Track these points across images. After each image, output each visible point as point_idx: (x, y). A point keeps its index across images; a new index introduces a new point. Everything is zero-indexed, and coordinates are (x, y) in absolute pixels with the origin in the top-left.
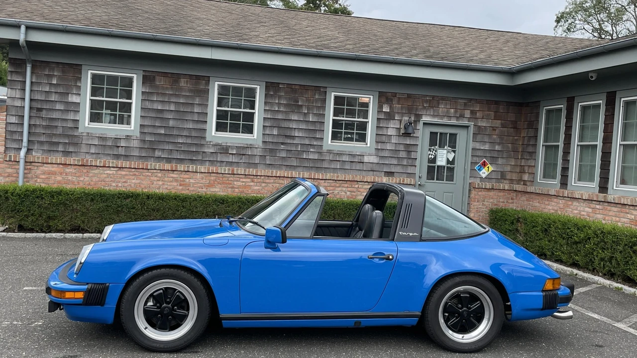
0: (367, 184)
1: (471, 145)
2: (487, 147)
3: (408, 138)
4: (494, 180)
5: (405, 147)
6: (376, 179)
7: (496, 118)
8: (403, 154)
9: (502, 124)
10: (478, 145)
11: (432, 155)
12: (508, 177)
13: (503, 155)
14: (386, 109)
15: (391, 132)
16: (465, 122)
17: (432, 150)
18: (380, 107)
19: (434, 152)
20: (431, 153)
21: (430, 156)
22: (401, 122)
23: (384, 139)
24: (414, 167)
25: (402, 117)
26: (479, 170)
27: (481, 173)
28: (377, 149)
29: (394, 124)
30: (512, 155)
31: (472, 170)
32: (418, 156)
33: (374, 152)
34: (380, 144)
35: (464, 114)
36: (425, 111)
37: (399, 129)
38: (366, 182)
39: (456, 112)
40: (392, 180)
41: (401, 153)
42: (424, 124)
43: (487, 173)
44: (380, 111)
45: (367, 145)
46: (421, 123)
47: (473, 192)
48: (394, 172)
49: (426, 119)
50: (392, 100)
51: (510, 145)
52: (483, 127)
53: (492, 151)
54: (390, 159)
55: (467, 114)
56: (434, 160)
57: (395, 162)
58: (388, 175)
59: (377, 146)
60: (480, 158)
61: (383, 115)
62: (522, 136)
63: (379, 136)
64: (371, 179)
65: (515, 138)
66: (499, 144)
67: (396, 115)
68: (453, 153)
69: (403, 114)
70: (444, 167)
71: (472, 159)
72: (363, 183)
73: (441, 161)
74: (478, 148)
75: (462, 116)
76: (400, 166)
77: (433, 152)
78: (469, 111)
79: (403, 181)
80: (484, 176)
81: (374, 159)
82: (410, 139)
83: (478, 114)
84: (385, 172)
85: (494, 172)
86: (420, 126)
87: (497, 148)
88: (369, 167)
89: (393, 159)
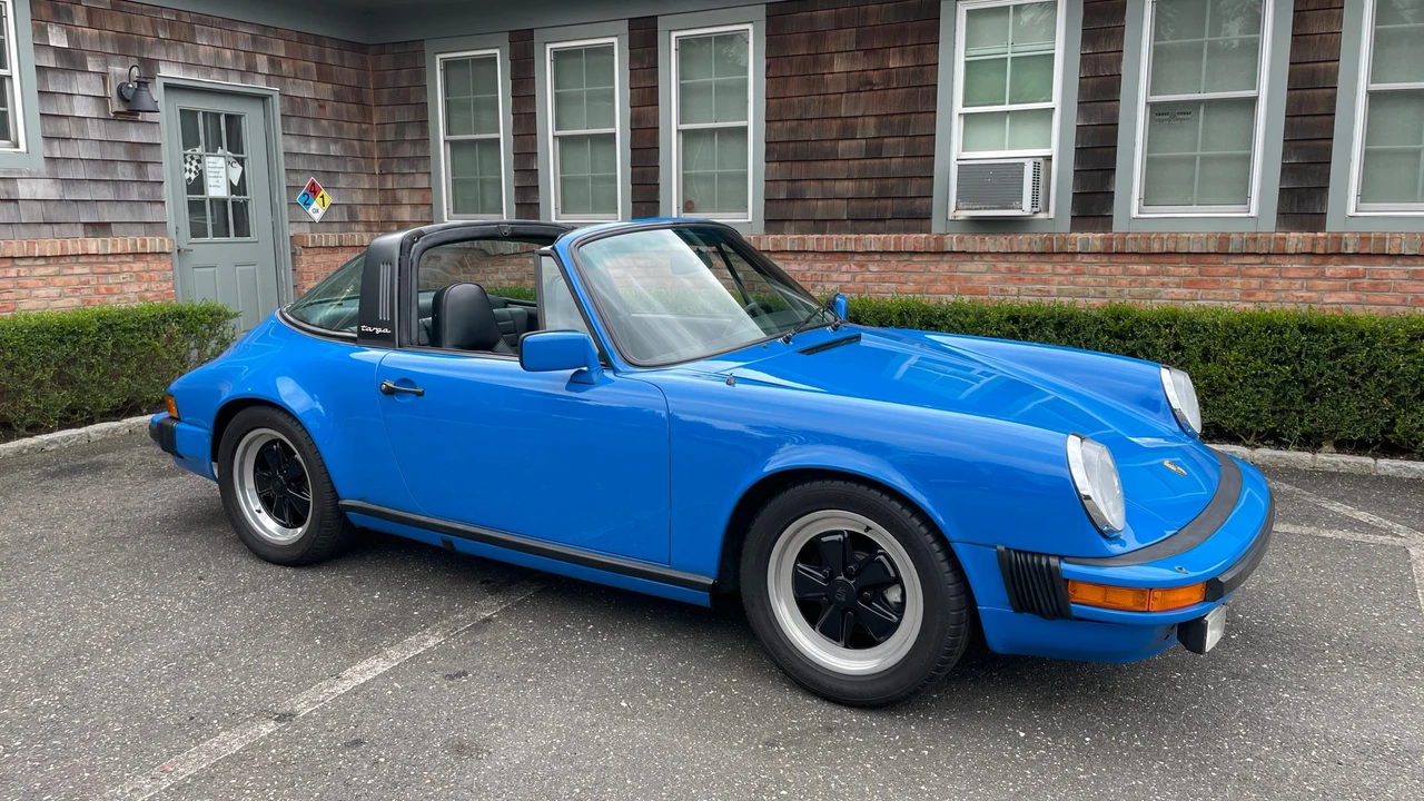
0: (41, 262)
1: (281, 144)
2: (313, 148)
3: (130, 124)
4: (337, 225)
5: (128, 153)
6: (70, 248)
7: (323, 76)
8: (125, 172)
9: (335, 93)
10: (295, 145)
11: (190, 171)
12: (362, 217)
13: (345, 168)
14: (58, 38)
15: (82, 108)
16: (259, 85)
17: (189, 160)
18: (40, 32)
19: (194, 163)
20: (188, 166)
21: (187, 175)
22: (104, 80)
23: (65, 128)
24: (159, 206)
25: (106, 64)
26: (305, 204)
27: (310, 211)
28: (51, 160)
29: (88, 85)
30: (363, 165)
31: (292, 204)
32: (167, 176)
33: (41, 166)
34: (56, 143)
35: (256, 66)
36: (163, 51)
37: (103, 100)
38: (39, 257)
39: (237, 58)
40: (114, 245)
41: (120, 167)
42: (169, 87)
43: (321, 211)
44: (41, 46)
45: (17, 146)
46: (159, 83)
47: (305, 258)
48: (110, 223)
49: (169, 72)
50: (70, 14)
51: (356, 142)
52: (299, 100)
53: (323, 158)
54: (92, 185)
55: (262, 64)
56: (197, 185)
57: (106, 193)
58: (95, 230)
59: (50, 148)
60: (304, 176)
61: (52, 56)
62: (375, 123)
63: (51, 120)
64: (54, 248)
65: (364, 126)
66: (336, 141)
67: (89, 58)
68: (237, 165)
69: (105, 57)
70: (224, 202)
71: (287, 176)
72: (30, 262)
73: (217, 188)
74: (295, 150)
75: (251, 70)
76: (125, 205)
77: (191, 164)
78: (265, 57)
79: (144, 245)
80: (317, 217)
81: (45, 189)
82: (137, 130)
83: (284, 66)
84: (85, 224)
85: (333, 208)
86: (157, 92)
87: (334, 149)
88: (36, 214)
89: (101, 185)
